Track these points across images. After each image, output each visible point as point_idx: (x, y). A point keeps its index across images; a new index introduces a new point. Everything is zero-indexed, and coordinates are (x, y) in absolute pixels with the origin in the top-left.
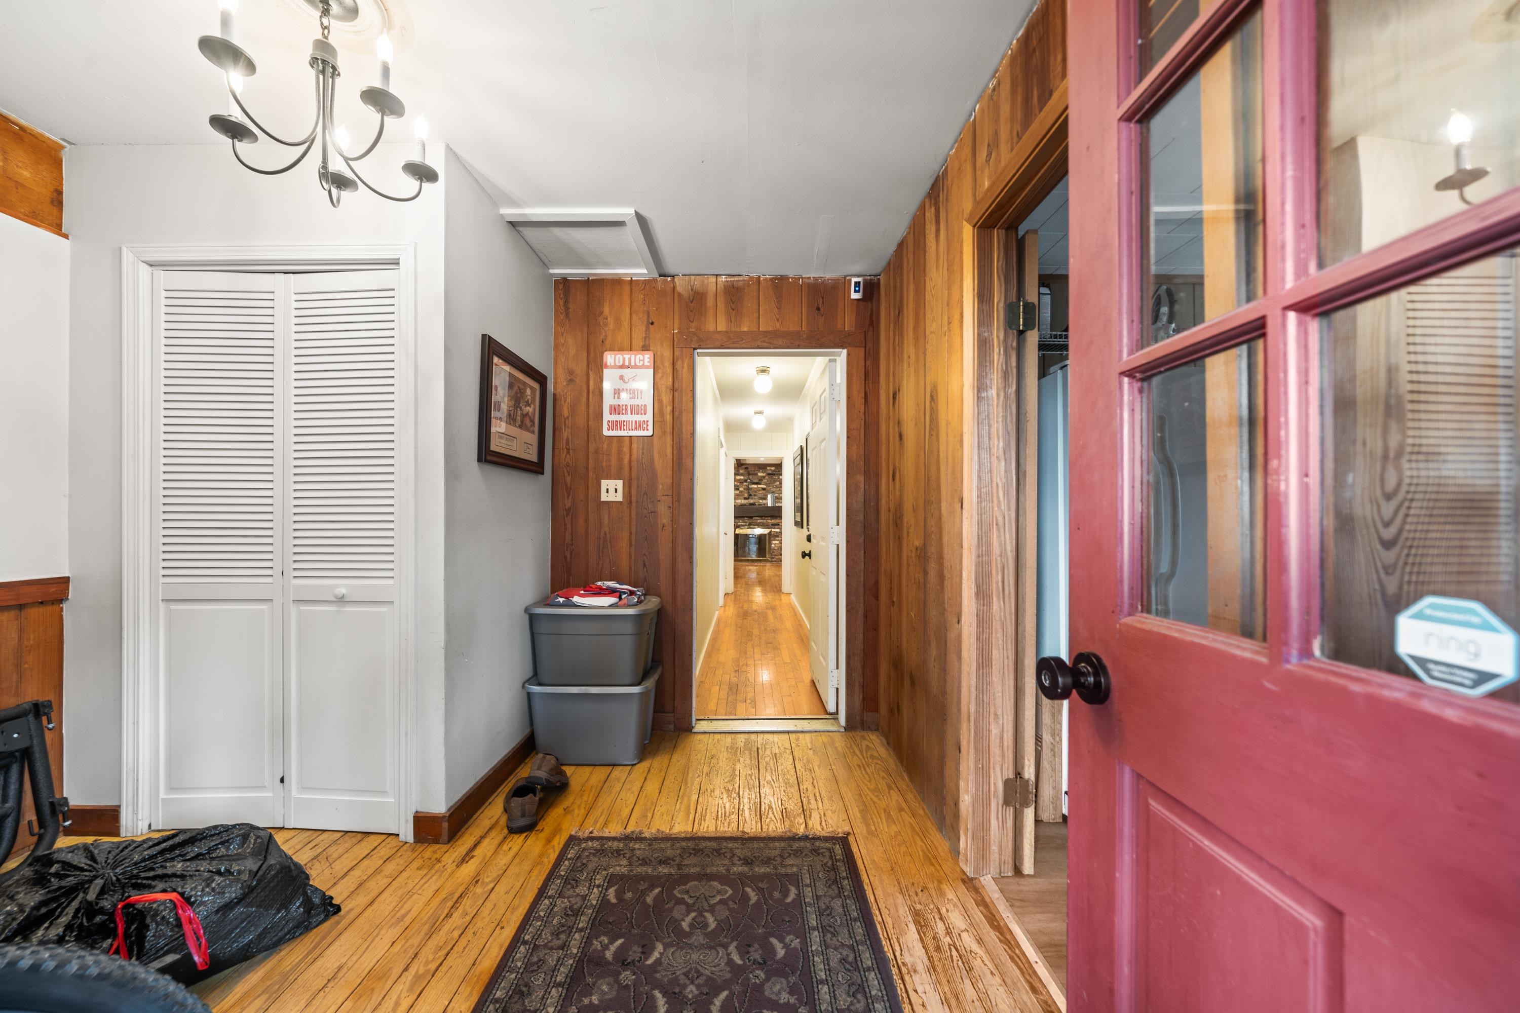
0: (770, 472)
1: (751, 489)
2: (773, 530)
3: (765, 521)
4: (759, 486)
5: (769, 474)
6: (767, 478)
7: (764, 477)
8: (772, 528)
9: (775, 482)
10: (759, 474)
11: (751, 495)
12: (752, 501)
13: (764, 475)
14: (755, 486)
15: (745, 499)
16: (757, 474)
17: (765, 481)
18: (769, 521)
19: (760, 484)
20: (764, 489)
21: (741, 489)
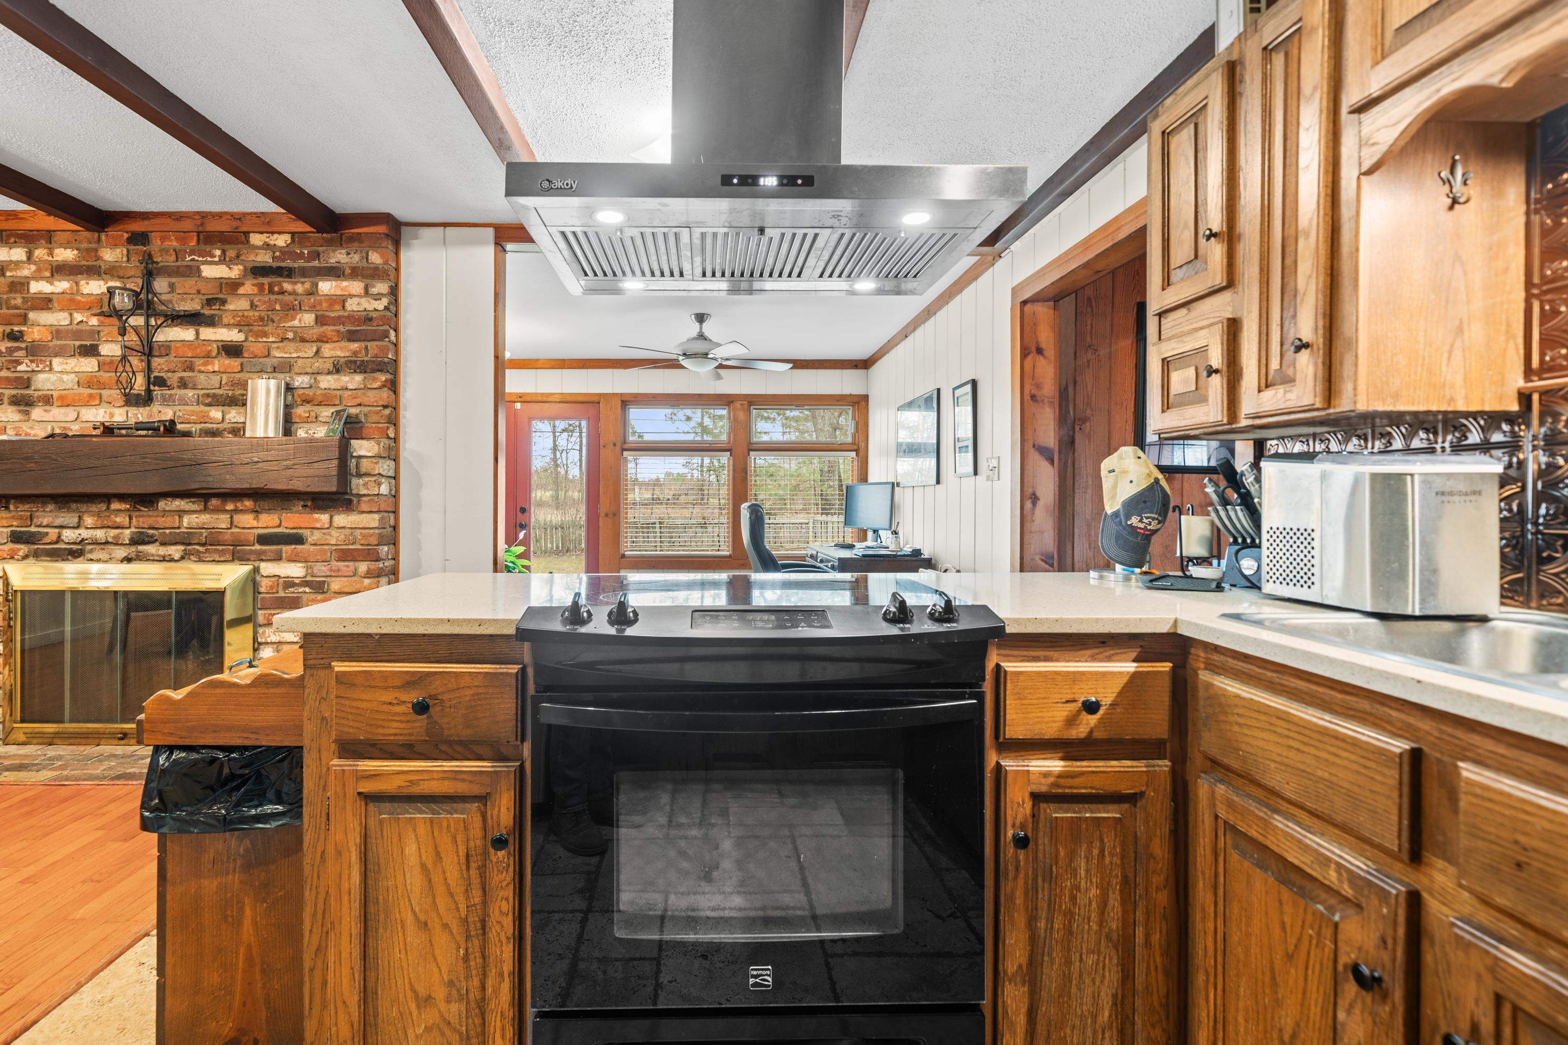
0: (265, 258)
1: (167, 348)
2: (267, 568)
3: (222, 521)
4: (208, 333)
5: (259, 271)
6: (248, 288)
7: (233, 286)
8: (260, 556)
9: (291, 309)
10: (208, 271)
11: (161, 382)
12: (161, 412)
13: (235, 272)
14: (185, 334)
15: (132, 400)
16: (193, 271)
17: (238, 305)
18: (247, 520)
19: (211, 322)
20: (232, 350)
21: (111, 349)
